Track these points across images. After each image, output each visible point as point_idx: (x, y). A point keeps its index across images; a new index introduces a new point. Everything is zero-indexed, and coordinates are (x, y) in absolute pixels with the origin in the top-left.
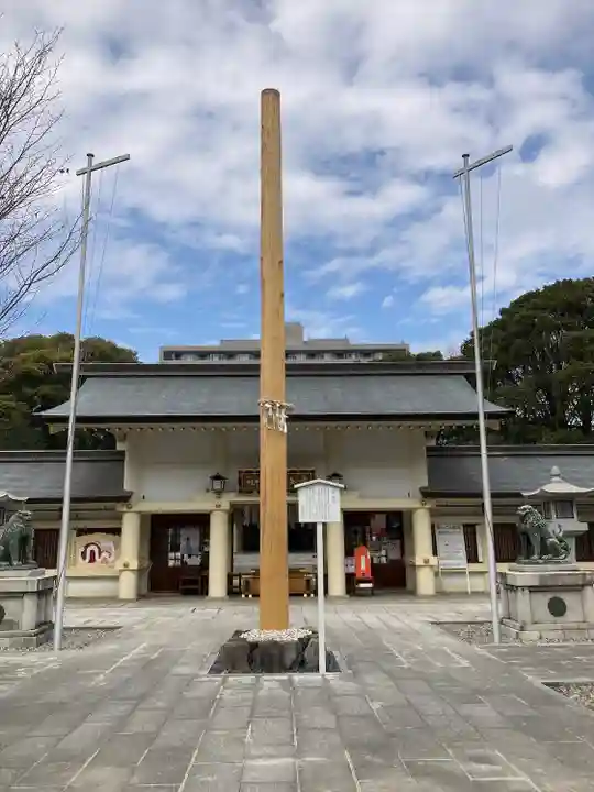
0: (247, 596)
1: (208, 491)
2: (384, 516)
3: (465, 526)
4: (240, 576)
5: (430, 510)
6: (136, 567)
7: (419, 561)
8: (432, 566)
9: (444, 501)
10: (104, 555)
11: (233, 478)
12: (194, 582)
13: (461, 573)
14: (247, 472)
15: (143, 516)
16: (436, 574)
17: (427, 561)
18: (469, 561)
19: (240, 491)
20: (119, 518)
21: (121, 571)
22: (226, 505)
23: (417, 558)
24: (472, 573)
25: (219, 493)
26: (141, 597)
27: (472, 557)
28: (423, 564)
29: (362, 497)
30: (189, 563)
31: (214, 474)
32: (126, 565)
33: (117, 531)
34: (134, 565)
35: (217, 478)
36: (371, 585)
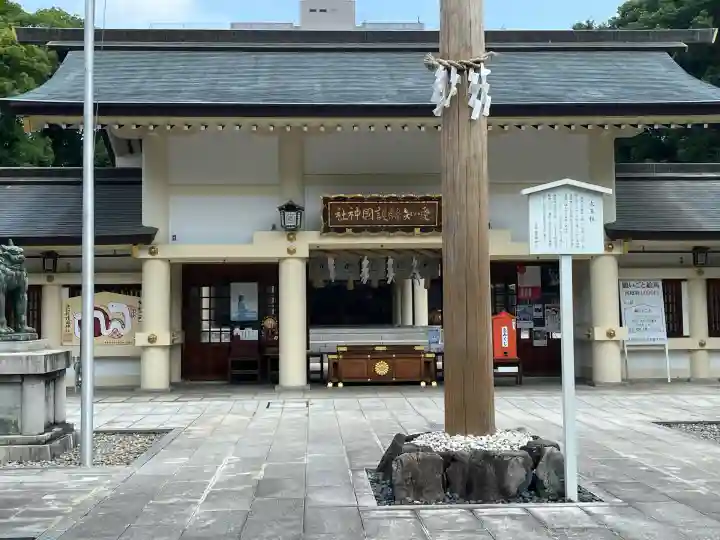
0: (335, 385)
1: (274, 228)
2: (538, 269)
3: (665, 282)
4: (320, 356)
5: (619, 258)
6: (168, 343)
7: (599, 334)
8: (617, 342)
9: (639, 244)
10: (114, 325)
11: (313, 208)
12: (251, 365)
13: (658, 352)
14: (336, 199)
15: (173, 265)
16: (623, 352)
17: (611, 334)
18: (671, 334)
19: (327, 230)
20: (138, 268)
21: (144, 348)
23: (596, 330)
24: (674, 352)
25: (291, 232)
26: (174, 388)
27: (675, 329)
28: (604, 337)
30: (243, 338)
31: (285, 202)
32: (152, 340)
33: (135, 290)
34: (165, 339)
35: (290, 207)
36: (515, 369)
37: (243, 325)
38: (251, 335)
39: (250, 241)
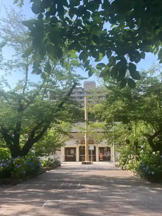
7: (111, 155)
10: (58, 154)
11: (80, 141)
12: (73, 159)
19: (81, 144)
22: (79, 146)
25: (77, 144)
29: (102, 145)
33: (60, 150)
34: (64, 156)
35: (77, 141)
36: (102, 159)
37: (72, 154)
38: (72, 156)
39: (73, 145)
